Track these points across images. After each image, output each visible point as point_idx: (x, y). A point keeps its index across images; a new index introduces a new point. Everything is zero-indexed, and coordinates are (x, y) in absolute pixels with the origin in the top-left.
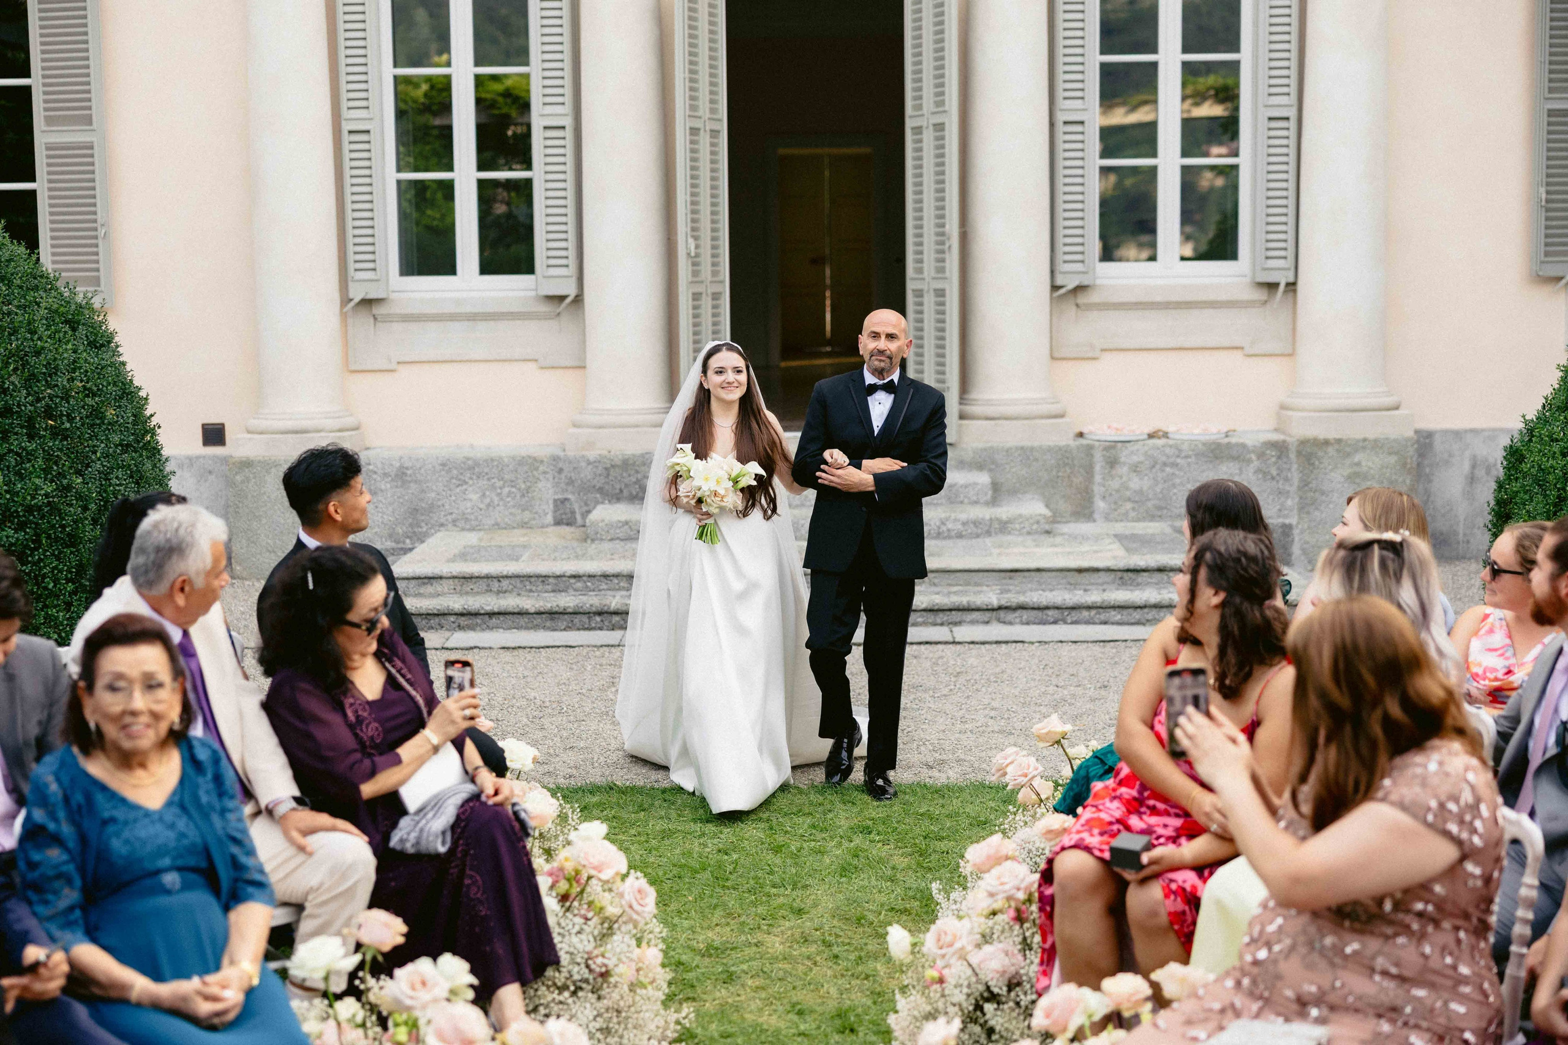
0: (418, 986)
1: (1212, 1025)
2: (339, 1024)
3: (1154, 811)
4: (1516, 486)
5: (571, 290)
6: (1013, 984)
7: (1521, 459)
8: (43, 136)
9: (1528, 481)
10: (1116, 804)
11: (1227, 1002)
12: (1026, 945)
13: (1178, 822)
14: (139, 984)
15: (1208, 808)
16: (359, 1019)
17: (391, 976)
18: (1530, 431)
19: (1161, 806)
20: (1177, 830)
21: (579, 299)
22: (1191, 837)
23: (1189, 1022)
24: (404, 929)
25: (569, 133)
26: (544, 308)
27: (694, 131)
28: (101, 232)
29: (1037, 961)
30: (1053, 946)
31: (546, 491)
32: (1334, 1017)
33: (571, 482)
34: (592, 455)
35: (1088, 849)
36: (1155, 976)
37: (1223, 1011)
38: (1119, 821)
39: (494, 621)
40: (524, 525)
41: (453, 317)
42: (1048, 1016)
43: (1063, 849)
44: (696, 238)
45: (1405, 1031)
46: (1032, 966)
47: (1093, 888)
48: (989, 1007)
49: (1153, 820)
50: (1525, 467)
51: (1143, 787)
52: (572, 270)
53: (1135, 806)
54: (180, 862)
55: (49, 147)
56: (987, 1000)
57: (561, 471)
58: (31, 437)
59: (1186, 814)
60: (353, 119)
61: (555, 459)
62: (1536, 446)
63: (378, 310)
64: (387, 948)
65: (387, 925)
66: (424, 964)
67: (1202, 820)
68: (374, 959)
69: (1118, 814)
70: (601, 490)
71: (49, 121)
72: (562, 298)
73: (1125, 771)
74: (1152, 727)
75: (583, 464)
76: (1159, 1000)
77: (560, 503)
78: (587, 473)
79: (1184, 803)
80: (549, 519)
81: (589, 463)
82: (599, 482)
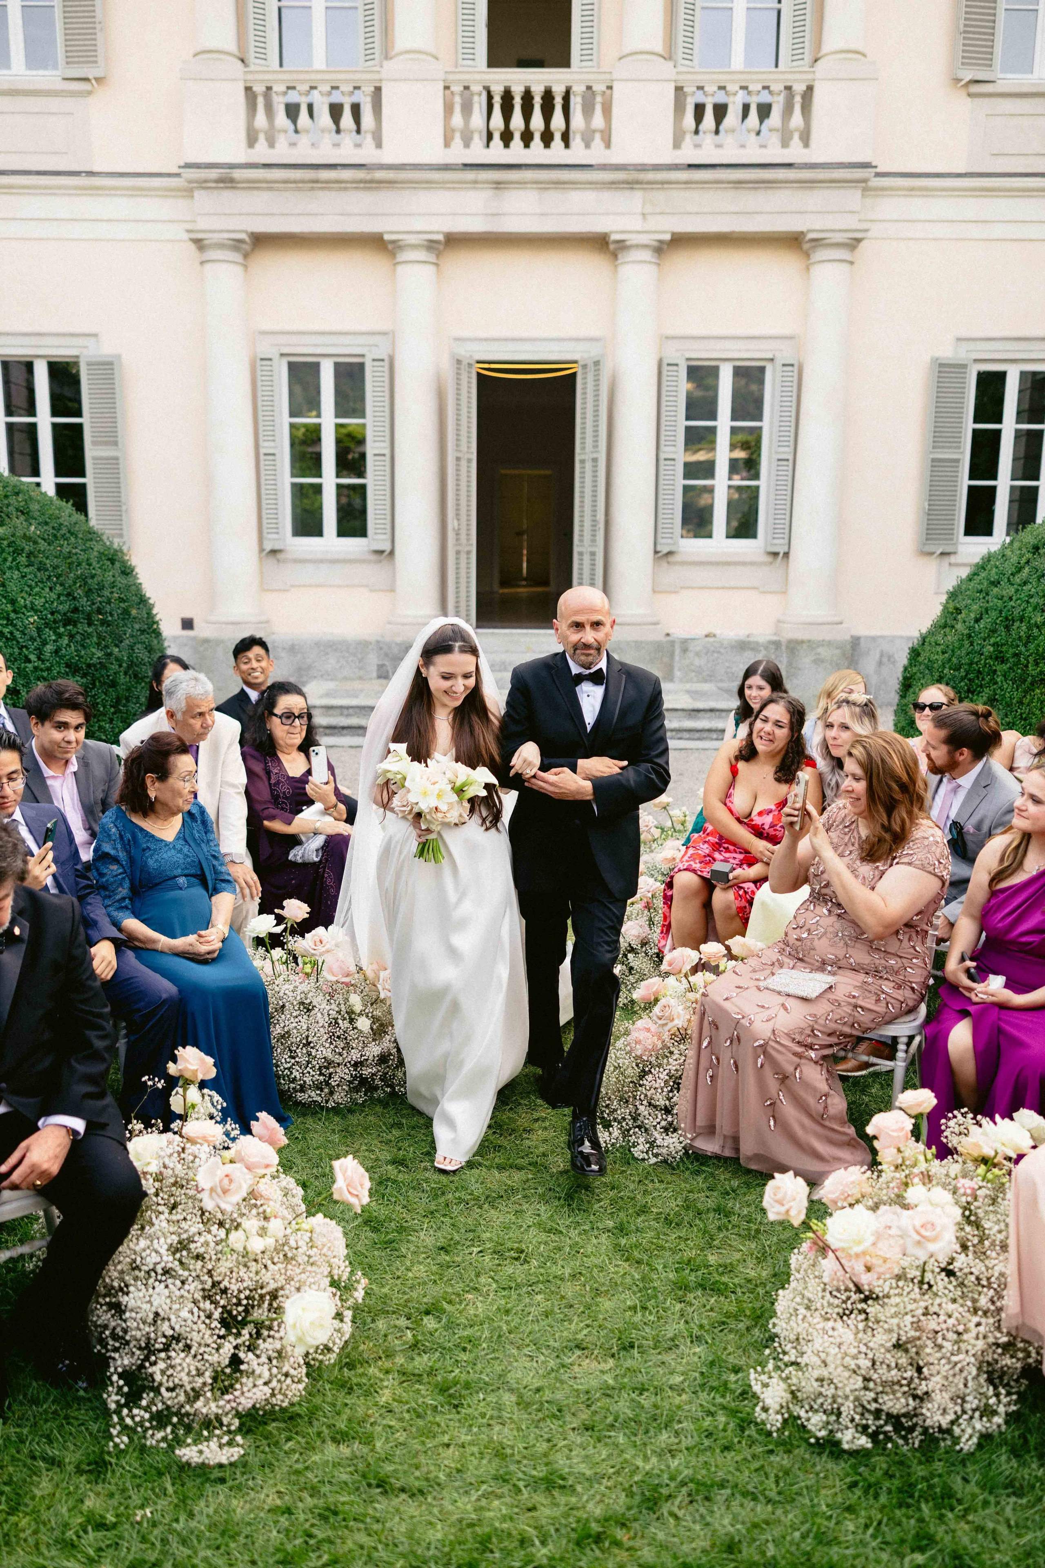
0: (318, 943)
1: (769, 972)
2: (273, 963)
3: (727, 850)
4: (915, 669)
5: (387, 547)
6: (644, 944)
7: (918, 655)
8: (91, 452)
9: (922, 667)
10: (706, 846)
11: (774, 960)
12: (651, 922)
13: (741, 856)
14: (163, 941)
15: (761, 849)
16: (284, 959)
17: (303, 937)
18: (924, 640)
19: (731, 848)
20: (741, 861)
21: (392, 553)
22: (750, 865)
23: (754, 971)
24: (309, 910)
25: (388, 458)
26: (374, 557)
27: (458, 459)
28: (124, 508)
29: (658, 931)
30: (670, 924)
31: (373, 660)
32: (840, 972)
33: (386, 655)
35: (694, 871)
36: (728, 942)
37: (773, 964)
38: (709, 855)
39: (345, 732)
40: (360, 678)
41: (322, 561)
42: (670, 965)
43: (680, 870)
44: (458, 520)
45: (880, 982)
46: (656, 935)
47: (696, 893)
48: (630, 956)
49: (727, 855)
50: (920, 659)
51: (721, 837)
52: (389, 536)
53: (716, 847)
54: (186, 872)
55: (94, 458)
56: (629, 952)
57: (381, 648)
58: (89, 625)
59: (747, 852)
60: (266, 447)
61: (378, 642)
62: (927, 647)
63: (280, 556)
64: (299, 921)
65: (299, 908)
66: (320, 930)
67: (758, 855)
68: (292, 925)
69: (707, 851)
71: (94, 443)
72: (382, 552)
73: (710, 828)
74: (725, 804)
75: (394, 645)
76: (731, 956)
77: (380, 667)
78: (396, 650)
79: (747, 846)
80: (375, 675)
81: (397, 644)
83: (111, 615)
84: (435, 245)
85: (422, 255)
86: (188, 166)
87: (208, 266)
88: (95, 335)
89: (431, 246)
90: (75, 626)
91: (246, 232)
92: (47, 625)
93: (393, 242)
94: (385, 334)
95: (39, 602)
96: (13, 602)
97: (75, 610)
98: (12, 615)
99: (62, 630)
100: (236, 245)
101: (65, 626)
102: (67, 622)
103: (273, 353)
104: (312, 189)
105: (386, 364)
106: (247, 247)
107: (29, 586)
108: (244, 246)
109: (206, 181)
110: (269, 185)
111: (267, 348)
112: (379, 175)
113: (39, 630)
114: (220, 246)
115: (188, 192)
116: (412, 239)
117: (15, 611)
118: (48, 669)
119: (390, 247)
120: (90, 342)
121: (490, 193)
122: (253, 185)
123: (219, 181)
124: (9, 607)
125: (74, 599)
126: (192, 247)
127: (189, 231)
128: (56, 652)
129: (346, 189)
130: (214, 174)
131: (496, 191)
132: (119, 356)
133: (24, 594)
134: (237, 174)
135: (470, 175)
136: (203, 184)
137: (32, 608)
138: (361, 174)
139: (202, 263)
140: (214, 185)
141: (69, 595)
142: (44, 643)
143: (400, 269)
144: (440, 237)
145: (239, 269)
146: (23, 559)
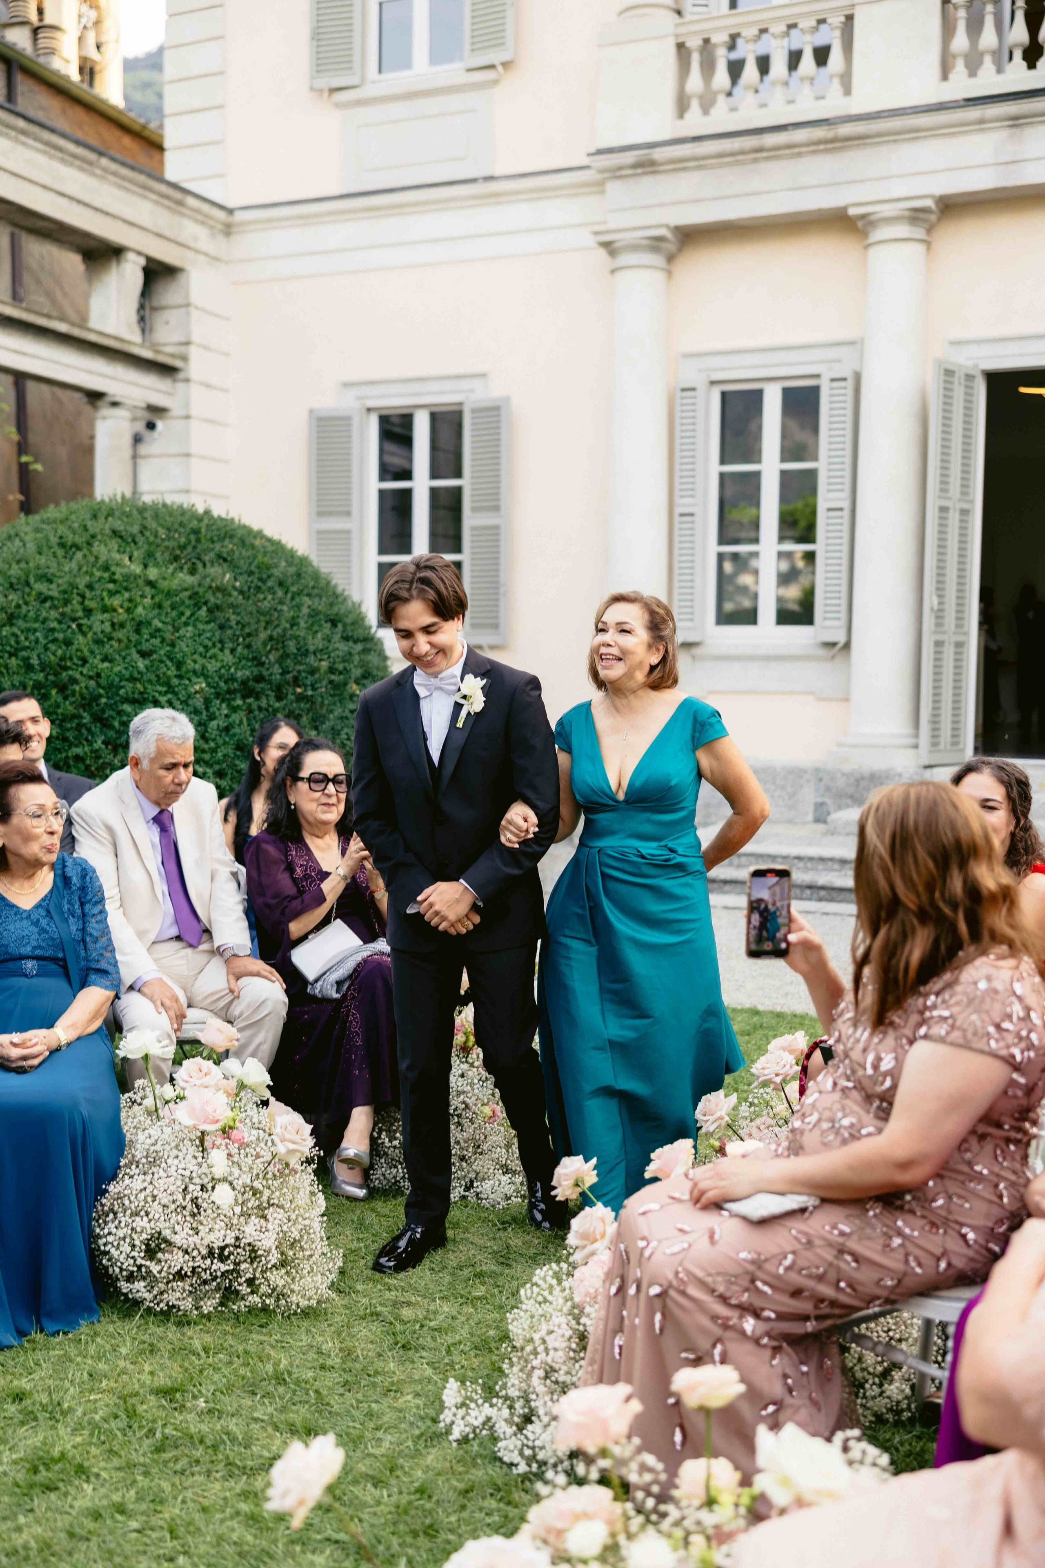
5: (841, 638)
8: (470, 520)
21: (847, 646)
25: (846, 514)
26: (822, 652)
27: (943, 509)
31: (809, 796)
33: (828, 789)
34: (847, 768)
40: (790, 821)
41: (752, 658)
44: (940, 596)
52: (843, 622)
54: (38, 952)
55: (473, 528)
57: (820, 780)
60: (683, 505)
61: (817, 770)
63: (696, 651)
70: (851, 797)
71: (474, 509)
72: (834, 644)
75: (839, 775)
77: (819, 806)
78: (841, 783)
80: (810, 817)
81: (843, 774)
82: (851, 790)
83: (314, 689)
84: (922, 215)
85: (903, 230)
86: (600, 152)
87: (619, 275)
88: (483, 376)
89: (916, 216)
90: (257, 698)
91: (667, 226)
92: (218, 695)
93: (863, 217)
94: (852, 343)
95: (212, 666)
96: (179, 665)
97: (259, 679)
98: (175, 681)
99: (239, 702)
100: (655, 244)
101: (244, 697)
102: (247, 691)
103: (699, 380)
104: (755, 161)
105: (850, 384)
106: (671, 247)
107: (206, 647)
108: (666, 245)
109: (620, 168)
110: (699, 163)
111: (694, 375)
112: (845, 130)
113: (207, 702)
114: (635, 248)
115: (599, 186)
116: (888, 210)
117: (180, 677)
118: (214, 751)
119: (860, 224)
120: (477, 384)
121: (1004, 133)
122: (680, 165)
123: (636, 166)
124: (172, 672)
125: (262, 664)
126: (602, 252)
127: (596, 233)
128: (227, 729)
129: (799, 155)
130: (629, 158)
131: (1013, 130)
132: (507, 399)
133: (196, 657)
134: (659, 154)
135: (974, 113)
136: (616, 173)
137: (203, 674)
138: (820, 133)
139: (613, 272)
140: (630, 172)
141: (254, 658)
142: (212, 717)
143: (872, 251)
144: (929, 203)
145: (660, 276)
146: (203, 612)
